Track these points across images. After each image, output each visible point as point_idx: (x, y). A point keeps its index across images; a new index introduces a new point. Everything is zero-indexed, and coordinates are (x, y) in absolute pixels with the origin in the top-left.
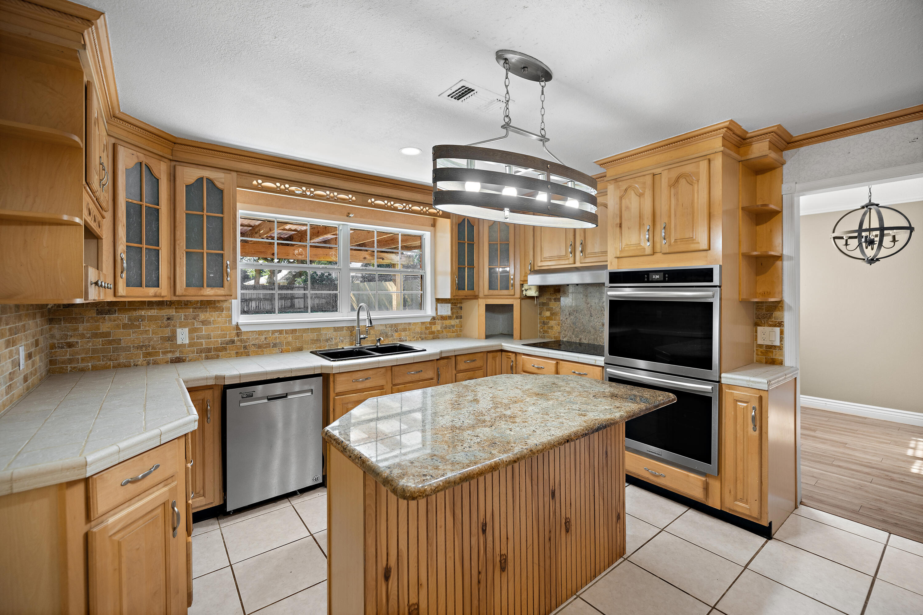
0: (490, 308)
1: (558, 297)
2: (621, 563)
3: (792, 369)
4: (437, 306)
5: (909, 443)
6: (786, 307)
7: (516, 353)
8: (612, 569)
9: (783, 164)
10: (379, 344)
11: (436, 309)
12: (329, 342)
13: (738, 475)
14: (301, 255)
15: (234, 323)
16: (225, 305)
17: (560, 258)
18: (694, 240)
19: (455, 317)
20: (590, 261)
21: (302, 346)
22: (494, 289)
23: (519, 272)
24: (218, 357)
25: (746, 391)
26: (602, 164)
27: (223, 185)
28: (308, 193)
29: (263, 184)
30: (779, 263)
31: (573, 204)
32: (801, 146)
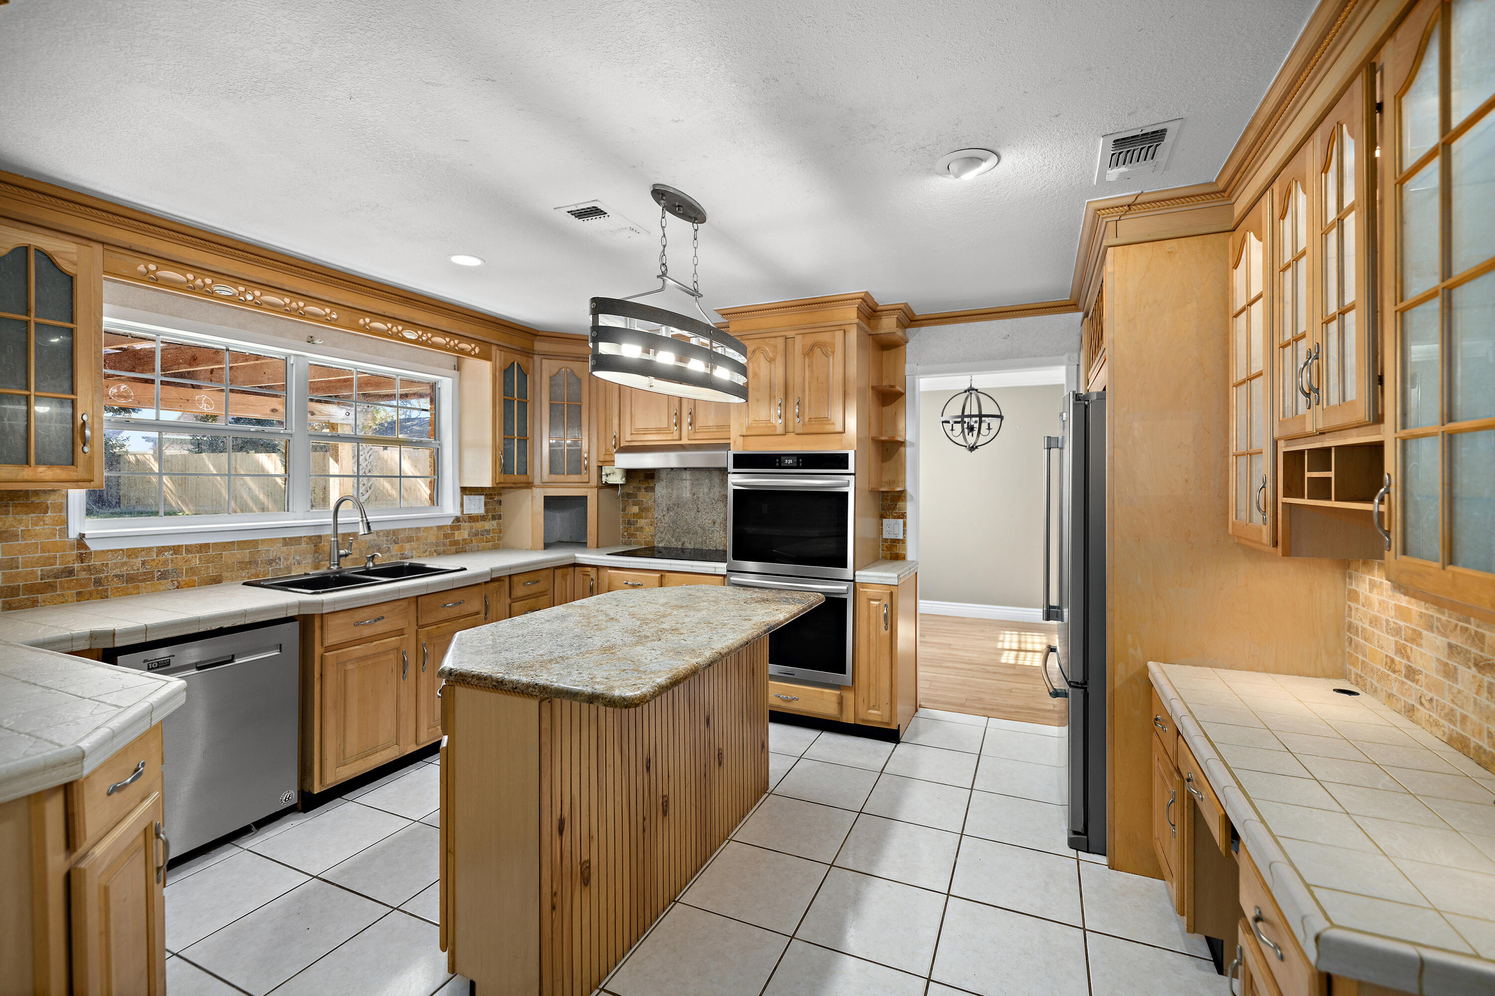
0: (551, 503)
1: (652, 485)
2: (766, 798)
3: (914, 563)
4: (462, 499)
5: (998, 637)
6: (908, 497)
7: (597, 567)
8: (759, 806)
9: (906, 343)
10: (371, 565)
11: (462, 505)
12: (274, 564)
13: (871, 681)
14: (126, 397)
15: (73, 534)
16: (51, 500)
17: (659, 431)
18: (829, 420)
19: (490, 516)
20: (701, 438)
21: (221, 575)
22: (558, 474)
23: (596, 448)
24: (34, 604)
25: (878, 589)
26: (725, 314)
27: (75, 267)
28: (250, 298)
29: (160, 273)
30: (902, 449)
31: (723, 373)
32: (922, 325)
